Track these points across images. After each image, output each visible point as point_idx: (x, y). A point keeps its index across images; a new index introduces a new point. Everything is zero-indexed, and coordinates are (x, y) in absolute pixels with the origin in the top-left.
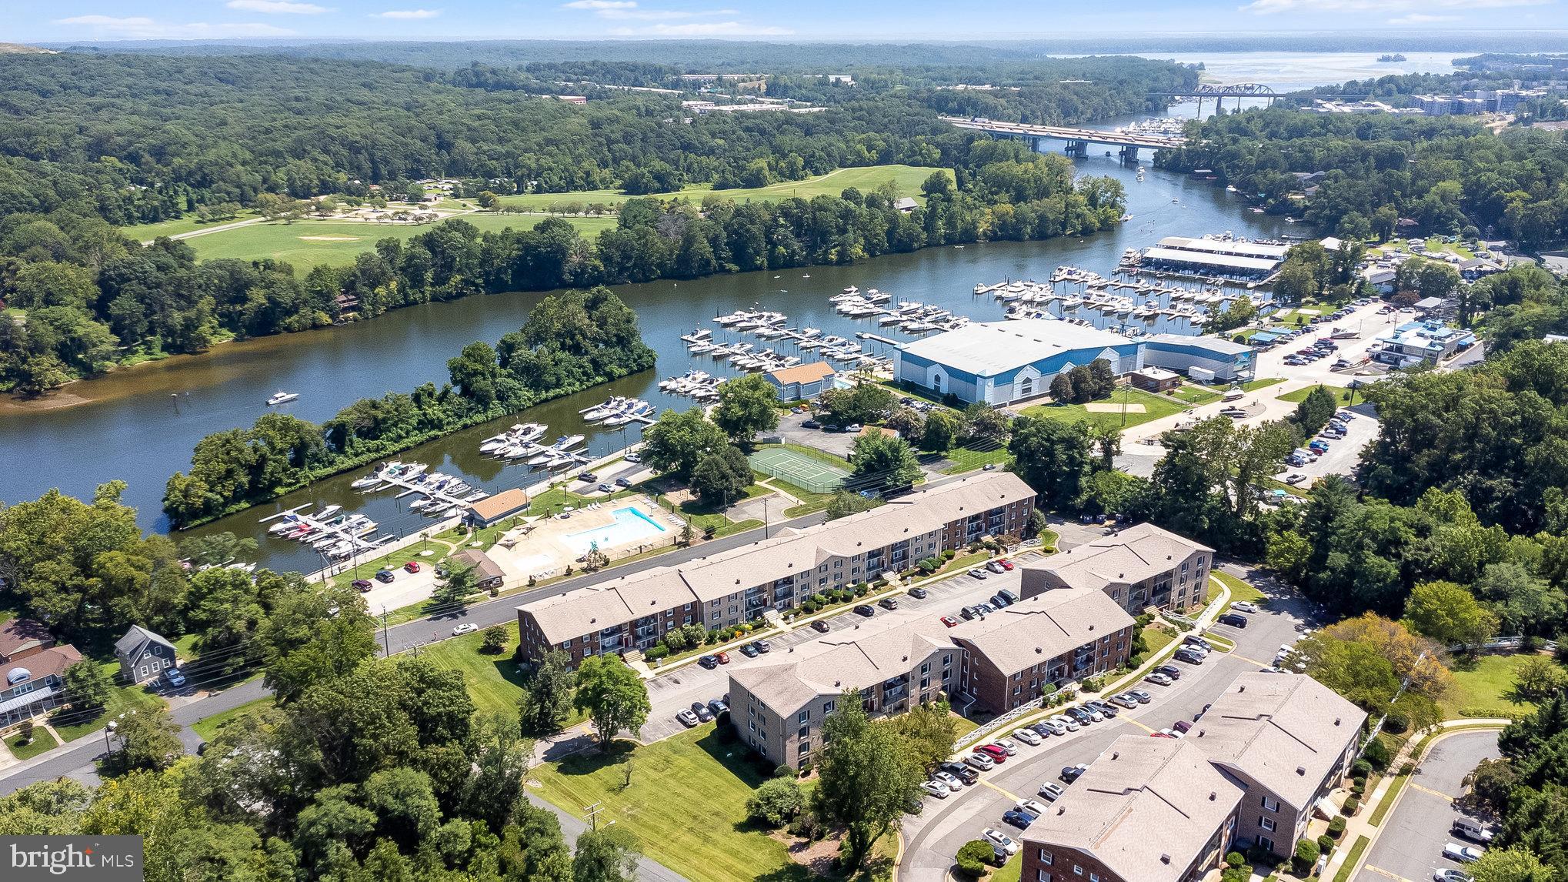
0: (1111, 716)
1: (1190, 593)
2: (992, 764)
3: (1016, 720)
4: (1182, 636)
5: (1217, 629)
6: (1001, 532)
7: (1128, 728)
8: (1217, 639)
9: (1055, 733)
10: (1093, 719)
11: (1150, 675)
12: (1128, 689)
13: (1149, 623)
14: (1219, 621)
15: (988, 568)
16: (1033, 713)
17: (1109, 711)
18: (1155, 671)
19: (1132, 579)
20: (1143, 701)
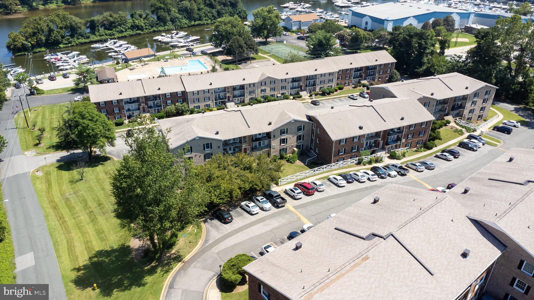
0: (403, 175)
1: (477, 112)
2: (302, 195)
3: (335, 170)
4: (467, 134)
5: (491, 133)
6: (373, 79)
7: (414, 183)
8: (490, 138)
9: (358, 181)
10: (389, 175)
11: (439, 154)
12: (422, 160)
13: (446, 125)
14: (494, 129)
15: (360, 96)
16: (350, 167)
17: (402, 171)
18: (443, 151)
19: (439, 96)
20: (429, 168)
